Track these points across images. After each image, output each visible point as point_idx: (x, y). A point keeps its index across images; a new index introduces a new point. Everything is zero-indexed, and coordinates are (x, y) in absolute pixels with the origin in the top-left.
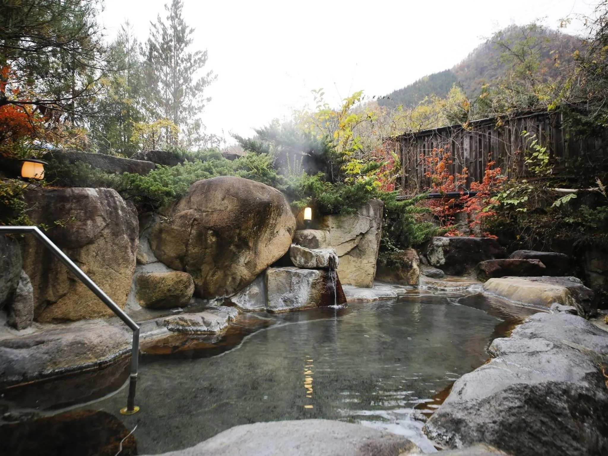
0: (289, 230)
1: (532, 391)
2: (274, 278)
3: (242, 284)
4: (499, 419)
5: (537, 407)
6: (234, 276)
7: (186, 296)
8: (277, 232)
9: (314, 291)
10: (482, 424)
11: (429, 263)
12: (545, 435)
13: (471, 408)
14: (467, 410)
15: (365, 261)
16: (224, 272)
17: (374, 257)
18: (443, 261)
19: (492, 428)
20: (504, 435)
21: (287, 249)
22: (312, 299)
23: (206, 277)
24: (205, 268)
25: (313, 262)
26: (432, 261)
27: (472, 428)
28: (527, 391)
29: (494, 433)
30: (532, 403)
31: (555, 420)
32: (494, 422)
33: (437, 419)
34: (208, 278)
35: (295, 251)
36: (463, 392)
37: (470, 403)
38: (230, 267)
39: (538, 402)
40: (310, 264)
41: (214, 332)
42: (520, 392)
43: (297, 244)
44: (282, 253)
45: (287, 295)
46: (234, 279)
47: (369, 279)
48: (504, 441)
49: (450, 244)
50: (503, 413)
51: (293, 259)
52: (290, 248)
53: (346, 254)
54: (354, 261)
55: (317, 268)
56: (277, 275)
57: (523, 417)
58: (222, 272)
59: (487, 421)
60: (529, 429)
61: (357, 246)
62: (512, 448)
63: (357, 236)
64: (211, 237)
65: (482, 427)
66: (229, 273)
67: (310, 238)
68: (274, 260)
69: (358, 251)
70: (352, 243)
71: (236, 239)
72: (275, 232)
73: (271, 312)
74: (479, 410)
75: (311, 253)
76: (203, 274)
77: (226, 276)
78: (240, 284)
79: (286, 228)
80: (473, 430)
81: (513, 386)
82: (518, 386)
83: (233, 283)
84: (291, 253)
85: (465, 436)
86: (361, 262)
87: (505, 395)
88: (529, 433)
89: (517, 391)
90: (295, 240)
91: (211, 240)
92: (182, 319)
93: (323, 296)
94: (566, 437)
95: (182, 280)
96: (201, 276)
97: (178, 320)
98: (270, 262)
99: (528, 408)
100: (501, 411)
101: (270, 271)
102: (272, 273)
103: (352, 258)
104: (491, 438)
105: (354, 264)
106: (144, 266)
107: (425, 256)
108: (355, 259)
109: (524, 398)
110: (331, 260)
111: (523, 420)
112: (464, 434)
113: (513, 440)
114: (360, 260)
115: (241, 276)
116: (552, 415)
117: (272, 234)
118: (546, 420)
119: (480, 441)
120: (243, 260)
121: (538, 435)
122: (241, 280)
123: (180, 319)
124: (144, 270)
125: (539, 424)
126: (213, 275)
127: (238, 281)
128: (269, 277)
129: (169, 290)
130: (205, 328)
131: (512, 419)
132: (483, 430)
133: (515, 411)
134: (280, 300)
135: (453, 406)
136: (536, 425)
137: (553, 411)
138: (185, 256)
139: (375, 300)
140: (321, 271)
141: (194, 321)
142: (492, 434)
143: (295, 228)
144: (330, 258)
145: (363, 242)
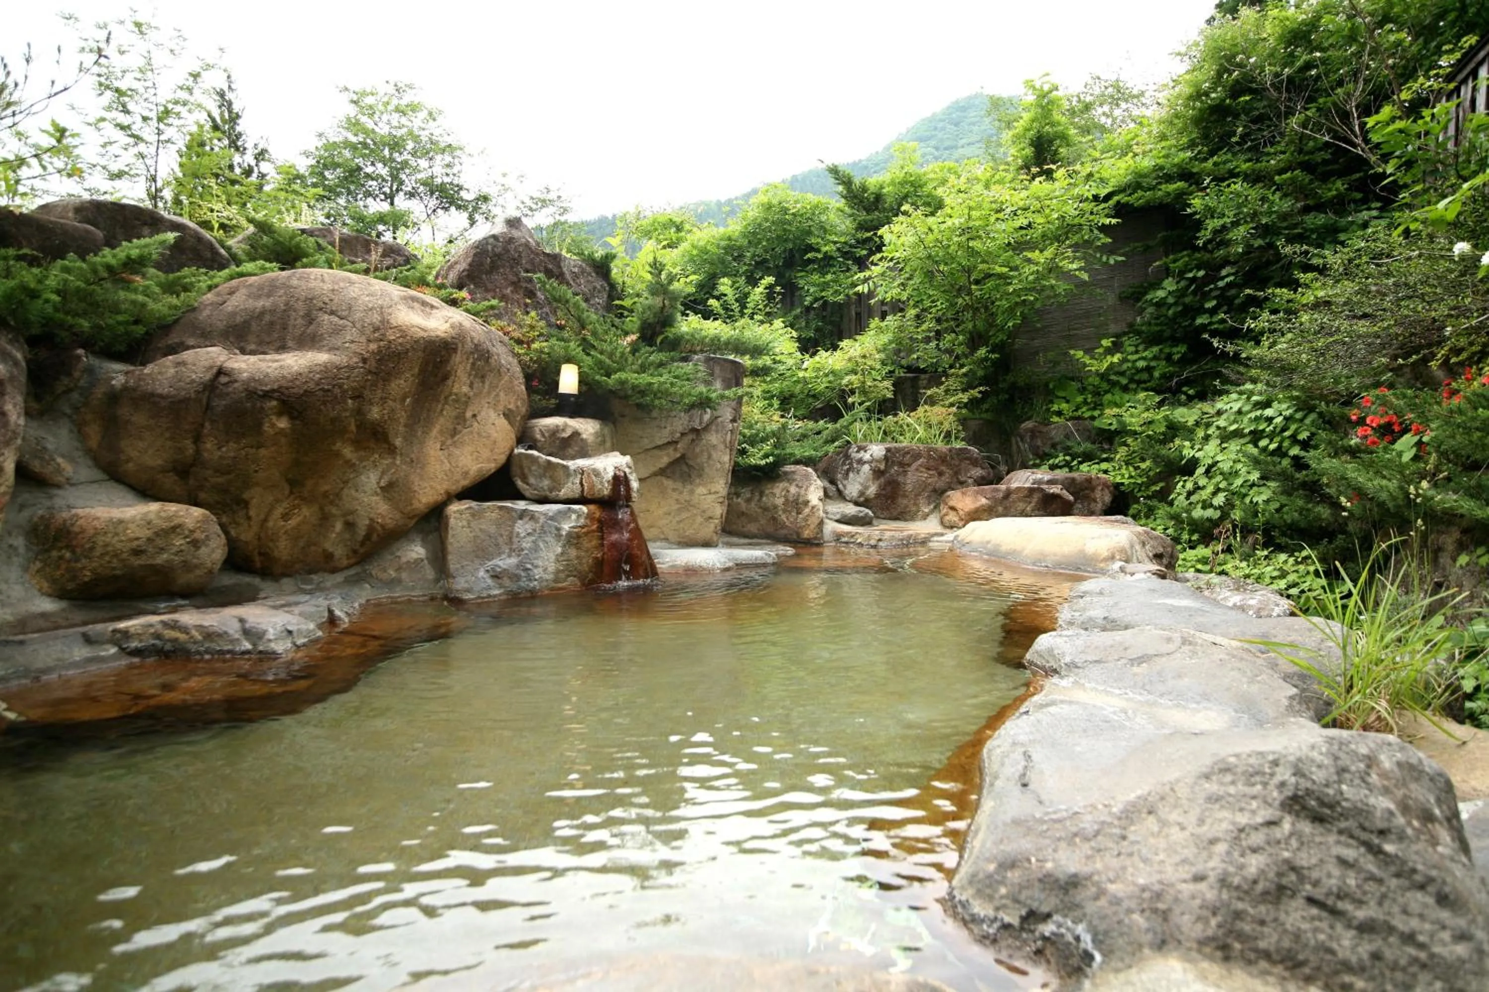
0: (508, 415)
1: (1298, 772)
2: (465, 523)
3: (375, 537)
4: (1214, 865)
5: (1318, 819)
6: (350, 518)
7: (196, 567)
8: (474, 416)
9: (573, 552)
10: (1157, 887)
11: (841, 496)
12: (1360, 903)
13: (1097, 833)
14: (1087, 839)
15: (701, 490)
16: (321, 509)
17: (722, 482)
18: (872, 490)
19: (1193, 897)
20: (1238, 915)
21: (502, 459)
22: (569, 570)
23: (265, 520)
24: (258, 499)
25: (570, 489)
26: (847, 492)
27: (1126, 904)
28: (1284, 774)
29: (1205, 913)
30: (1304, 808)
31: (1376, 851)
32: (1199, 878)
33: (990, 876)
34: (270, 524)
35: (525, 463)
36: (1032, 776)
37: (1089, 818)
38: (338, 495)
39: (1322, 803)
40: (563, 493)
41: (274, 653)
42: (1258, 778)
43: (530, 448)
44: (491, 467)
45: (500, 563)
46: (350, 526)
47: (709, 530)
48: (1241, 936)
49: (886, 458)
50: (1221, 848)
51: (519, 483)
52: (510, 457)
53: (655, 474)
54: (674, 490)
55: (582, 500)
56: (473, 515)
57: (1286, 854)
58: (315, 508)
59: (1172, 874)
60: (1308, 887)
61: (683, 457)
62: (1267, 955)
63: (683, 434)
64: (274, 418)
65: (1158, 896)
66: (334, 511)
67: (565, 435)
68: (465, 483)
69: (685, 468)
70: (671, 450)
71: (353, 428)
72: (469, 414)
73: (456, 602)
74: (1124, 838)
75: (566, 468)
76: (252, 513)
77: (325, 519)
78: (368, 537)
79: (501, 408)
80: (1129, 911)
81: (1232, 760)
82: (1252, 761)
83: (347, 536)
84: (515, 470)
85: (1106, 933)
86: (692, 492)
87: (1212, 787)
88: (1311, 901)
89: (1252, 775)
90: (524, 438)
91: (273, 425)
92: (174, 626)
93: (599, 564)
94: (1418, 900)
95: (179, 526)
96: (249, 518)
97: (159, 627)
98: (455, 488)
99: (1293, 824)
100: (1213, 842)
101: (454, 508)
102: (460, 512)
103: (668, 483)
104: (1198, 931)
105: (675, 495)
106: (55, 491)
107: (833, 482)
108: (679, 485)
109: (1275, 794)
110: (620, 481)
111: (1287, 861)
112: (1102, 927)
113: (1266, 930)
114: (689, 487)
115: (371, 520)
116: (1365, 836)
117: (460, 419)
118: (1350, 853)
119: (1161, 945)
120: (371, 479)
121: (1340, 905)
122: (371, 529)
123: (165, 624)
124: (58, 502)
125: (1336, 872)
126: (285, 517)
127: (362, 532)
128: (452, 521)
129: (137, 552)
130: (247, 646)
131: (1254, 864)
132: (1161, 906)
133: (1257, 838)
134: (482, 573)
135: (1029, 829)
136: (1329, 876)
137: (1367, 824)
138: (192, 465)
139: (727, 569)
140: (592, 507)
141: (211, 630)
142: (1199, 919)
143: (523, 410)
144: (616, 478)
145: (698, 450)
